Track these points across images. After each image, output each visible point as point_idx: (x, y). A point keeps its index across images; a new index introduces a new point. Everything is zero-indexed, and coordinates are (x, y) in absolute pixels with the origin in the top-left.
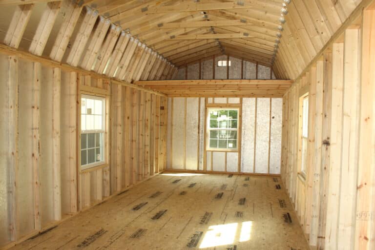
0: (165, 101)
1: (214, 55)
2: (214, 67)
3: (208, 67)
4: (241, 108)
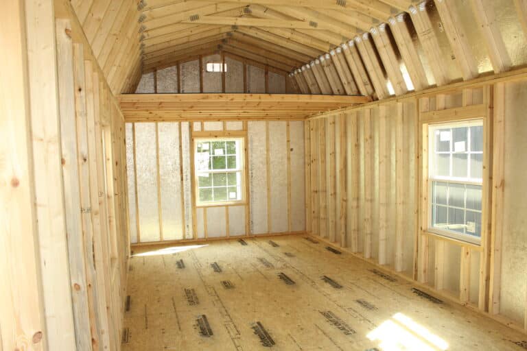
2: (201, 73)
3: (191, 73)
4: (246, 136)
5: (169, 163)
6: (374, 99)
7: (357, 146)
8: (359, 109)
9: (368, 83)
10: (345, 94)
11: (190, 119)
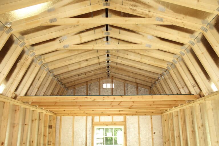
0: (54, 119)
1: (99, 78)
2: (99, 89)
3: (94, 89)
4: (125, 125)
5: (79, 140)
6: (201, 96)
7: (193, 132)
8: (191, 105)
9: (196, 85)
10: (181, 94)
11: (93, 115)
